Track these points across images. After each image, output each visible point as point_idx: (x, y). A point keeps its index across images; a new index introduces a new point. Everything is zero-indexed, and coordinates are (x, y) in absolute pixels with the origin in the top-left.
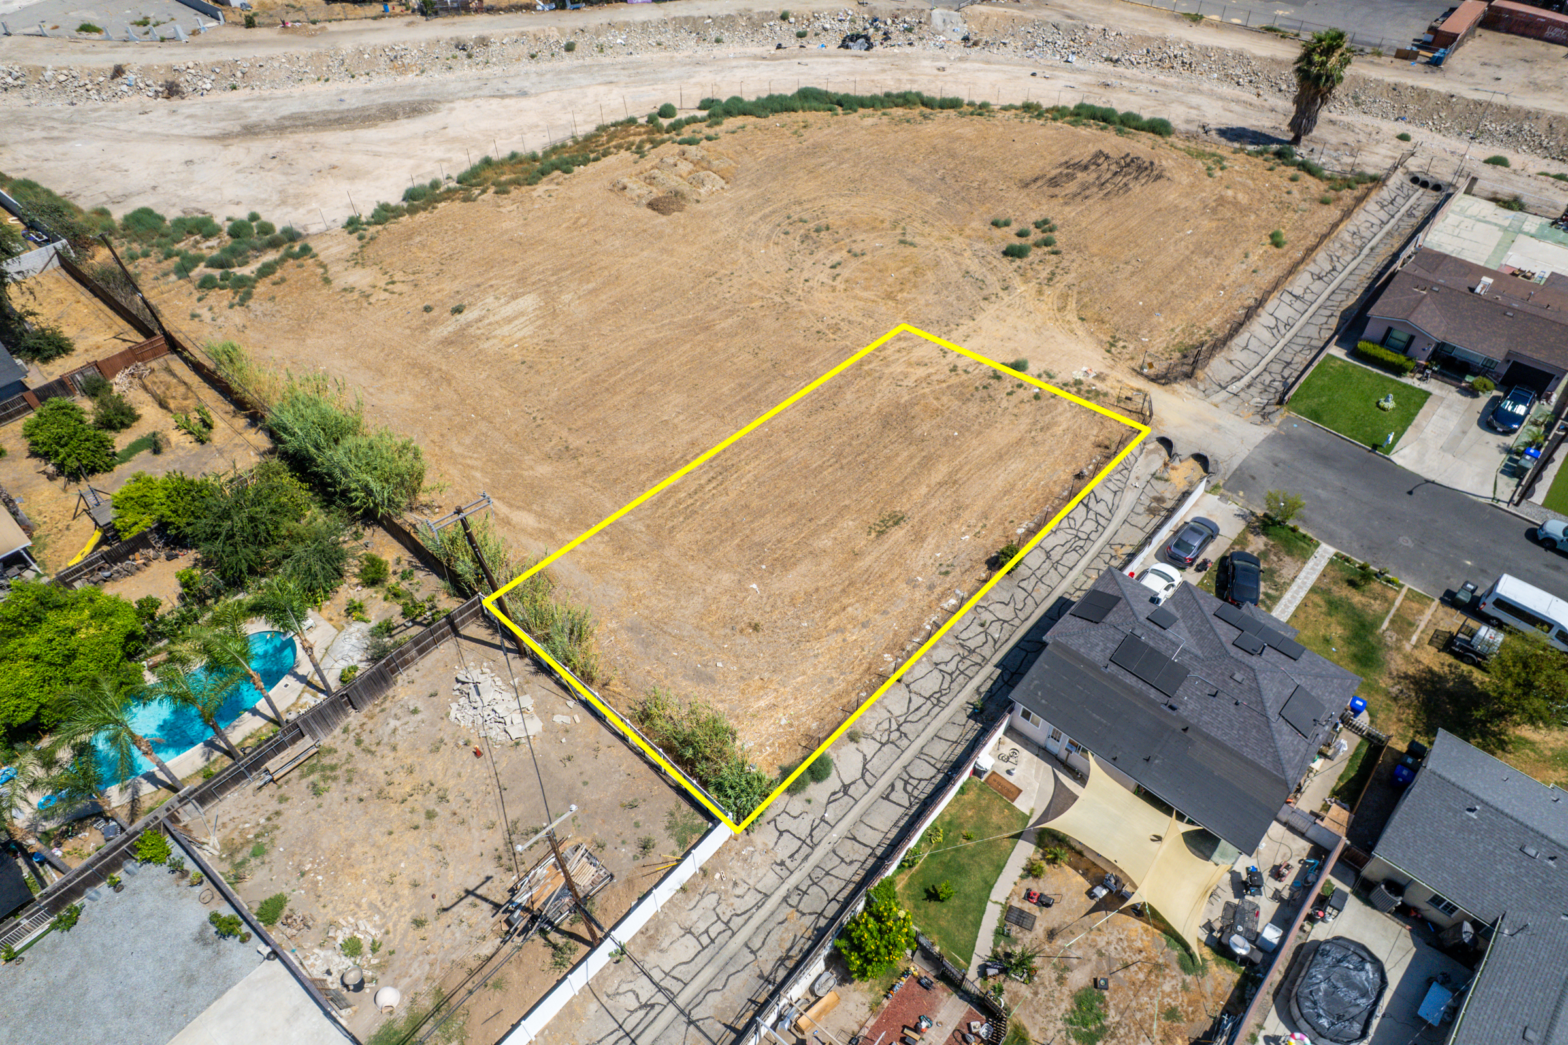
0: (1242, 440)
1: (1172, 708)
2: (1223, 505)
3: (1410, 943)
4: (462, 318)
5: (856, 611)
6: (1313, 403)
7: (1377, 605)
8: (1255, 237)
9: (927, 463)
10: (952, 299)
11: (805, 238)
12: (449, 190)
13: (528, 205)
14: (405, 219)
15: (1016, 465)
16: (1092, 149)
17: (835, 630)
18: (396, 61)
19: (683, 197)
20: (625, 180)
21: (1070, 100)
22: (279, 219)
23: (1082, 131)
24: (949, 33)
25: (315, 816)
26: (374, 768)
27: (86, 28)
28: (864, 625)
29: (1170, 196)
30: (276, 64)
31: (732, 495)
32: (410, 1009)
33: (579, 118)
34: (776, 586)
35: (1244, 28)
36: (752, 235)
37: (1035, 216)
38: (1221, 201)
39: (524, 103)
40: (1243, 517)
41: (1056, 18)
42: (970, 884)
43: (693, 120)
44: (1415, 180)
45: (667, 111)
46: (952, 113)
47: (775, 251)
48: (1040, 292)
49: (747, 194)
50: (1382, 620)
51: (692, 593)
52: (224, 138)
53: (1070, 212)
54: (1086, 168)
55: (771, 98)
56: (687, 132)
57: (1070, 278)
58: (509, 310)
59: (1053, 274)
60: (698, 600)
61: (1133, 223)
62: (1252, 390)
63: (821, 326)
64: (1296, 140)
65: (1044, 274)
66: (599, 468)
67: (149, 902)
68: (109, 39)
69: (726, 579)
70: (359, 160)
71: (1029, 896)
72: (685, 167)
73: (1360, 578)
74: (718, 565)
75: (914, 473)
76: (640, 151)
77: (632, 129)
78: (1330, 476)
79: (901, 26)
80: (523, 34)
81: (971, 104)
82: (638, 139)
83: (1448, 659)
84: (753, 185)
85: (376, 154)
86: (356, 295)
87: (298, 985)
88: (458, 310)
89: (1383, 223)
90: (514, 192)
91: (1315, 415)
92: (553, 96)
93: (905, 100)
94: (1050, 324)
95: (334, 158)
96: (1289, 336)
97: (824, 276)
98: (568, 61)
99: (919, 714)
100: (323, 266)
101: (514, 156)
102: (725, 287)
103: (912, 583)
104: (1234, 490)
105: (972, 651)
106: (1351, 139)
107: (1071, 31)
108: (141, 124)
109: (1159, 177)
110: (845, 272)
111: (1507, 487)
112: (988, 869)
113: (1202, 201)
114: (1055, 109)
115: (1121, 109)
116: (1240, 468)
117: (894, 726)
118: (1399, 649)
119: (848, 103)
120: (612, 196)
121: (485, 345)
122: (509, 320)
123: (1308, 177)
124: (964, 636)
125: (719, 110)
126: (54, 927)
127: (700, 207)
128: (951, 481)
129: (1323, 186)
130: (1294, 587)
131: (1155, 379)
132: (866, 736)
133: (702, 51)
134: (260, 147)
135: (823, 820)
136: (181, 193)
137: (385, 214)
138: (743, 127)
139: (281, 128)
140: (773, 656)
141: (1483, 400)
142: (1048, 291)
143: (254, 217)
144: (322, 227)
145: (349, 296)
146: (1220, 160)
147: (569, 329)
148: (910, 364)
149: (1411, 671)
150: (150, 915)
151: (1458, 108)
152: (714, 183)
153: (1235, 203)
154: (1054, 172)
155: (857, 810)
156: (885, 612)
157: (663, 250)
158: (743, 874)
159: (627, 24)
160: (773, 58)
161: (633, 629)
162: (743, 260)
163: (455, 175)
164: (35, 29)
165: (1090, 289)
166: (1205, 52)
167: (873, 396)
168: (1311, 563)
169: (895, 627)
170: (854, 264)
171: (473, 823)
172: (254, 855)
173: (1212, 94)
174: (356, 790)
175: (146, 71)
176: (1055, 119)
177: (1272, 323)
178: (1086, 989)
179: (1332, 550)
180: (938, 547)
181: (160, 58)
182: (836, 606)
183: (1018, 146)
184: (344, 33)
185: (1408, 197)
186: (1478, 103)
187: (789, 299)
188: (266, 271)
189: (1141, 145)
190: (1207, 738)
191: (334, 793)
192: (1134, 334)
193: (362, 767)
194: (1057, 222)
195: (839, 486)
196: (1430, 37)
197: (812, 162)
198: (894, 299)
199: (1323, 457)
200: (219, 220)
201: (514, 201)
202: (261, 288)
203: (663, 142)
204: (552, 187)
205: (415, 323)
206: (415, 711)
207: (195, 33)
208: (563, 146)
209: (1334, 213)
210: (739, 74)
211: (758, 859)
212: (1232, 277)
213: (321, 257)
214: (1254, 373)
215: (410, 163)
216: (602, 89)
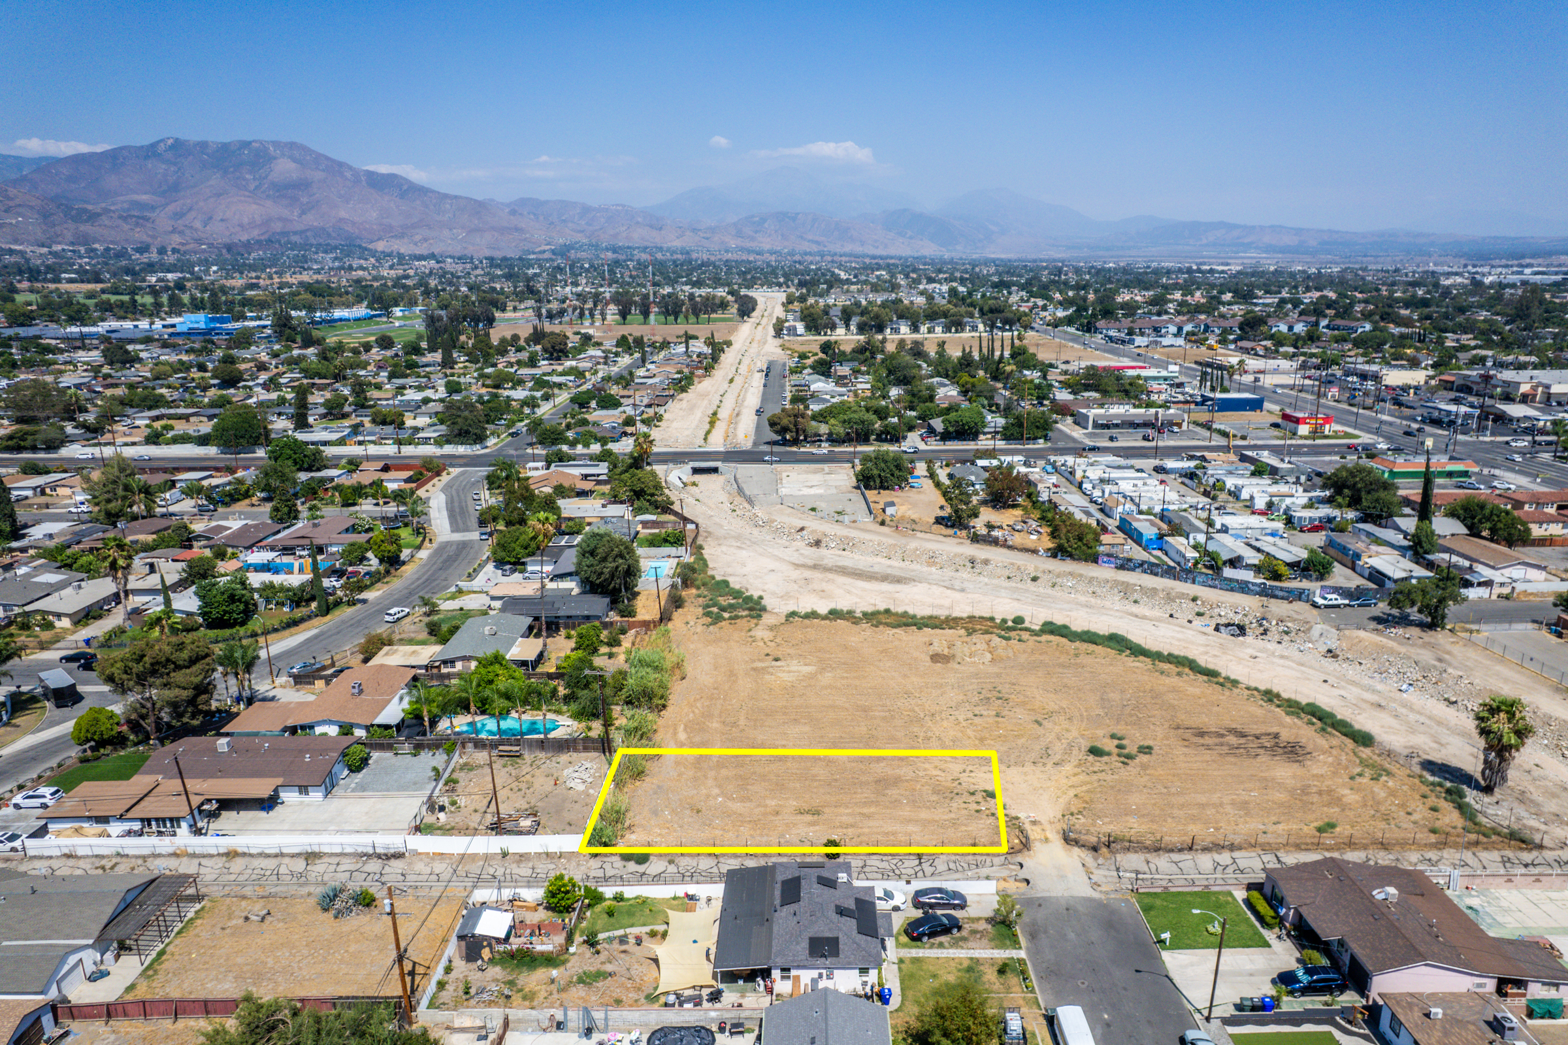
0: (1070, 890)
1: (775, 911)
4: (774, 663)
6: (1160, 903)
7: (997, 987)
8: (1310, 818)
9: (870, 803)
11: (985, 698)
12: (854, 616)
14: (814, 620)
16: (1273, 729)
19: (954, 658)
20: (937, 642)
22: (767, 602)
23: (1288, 719)
24: (1319, 644)
27: (813, 509)
29: (1283, 772)
34: (728, 804)
36: (959, 687)
37: (1148, 743)
38: (1325, 792)
42: (629, 921)
45: (1019, 620)
46: (1203, 678)
47: (958, 697)
48: (1075, 774)
50: (987, 993)
52: (800, 566)
53: (1178, 750)
54: (1244, 736)
56: (1013, 633)
57: (1110, 777)
58: (797, 668)
59: (1101, 771)
60: (695, 791)
61: (1216, 773)
63: (922, 734)
64: (1489, 789)
66: (734, 734)
68: (816, 515)
69: (715, 791)
70: (837, 591)
71: (638, 938)
73: (1011, 971)
75: (857, 803)
76: (970, 633)
77: (987, 622)
79: (1281, 629)
80: (1012, 564)
81: (1226, 678)
82: (980, 627)
84: (1004, 667)
86: (751, 639)
88: (777, 660)
90: (880, 628)
94: (1050, 789)
96: (1230, 876)
97: (963, 717)
99: (709, 875)
100: (754, 624)
101: (904, 613)
102: (905, 701)
108: (778, 552)
109: (1297, 761)
110: (977, 720)
111: (1221, 1011)
112: (640, 922)
114: (1288, 701)
116: (1041, 898)
117: (692, 871)
119: (1138, 651)
120: (920, 646)
121: (767, 677)
122: (791, 672)
123: (1455, 814)
125: (1050, 629)
127: (956, 666)
131: (1067, 839)
132: (676, 865)
134: (808, 574)
135: (621, 876)
139: (829, 569)
143: (760, 598)
144: (780, 610)
145: (748, 639)
146: (1381, 775)
152: (980, 658)
153: (1337, 798)
157: (904, 675)
160: (1156, 620)
162: (935, 694)
164: (795, 505)
165: (1112, 787)
168: (996, 951)
170: (990, 719)
171: (526, 799)
174: (513, 772)
175: (813, 532)
176: (1279, 706)
177: (1226, 863)
178: (606, 971)
179: (1022, 955)
180: (815, 831)
181: (825, 528)
188: (734, 618)
189: (1324, 742)
190: (770, 928)
191: (508, 769)
192: (1097, 817)
197: (1057, 670)
199: (1111, 926)
200: (747, 594)
201: (874, 631)
203: (992, 633)
204: (901, 632)
205: (755, 658)
206: (558, 763)
207: (853, 522)
208: (937, 617)
212: (1235, 828)
213: (759, 621)
214: (1157, 876)
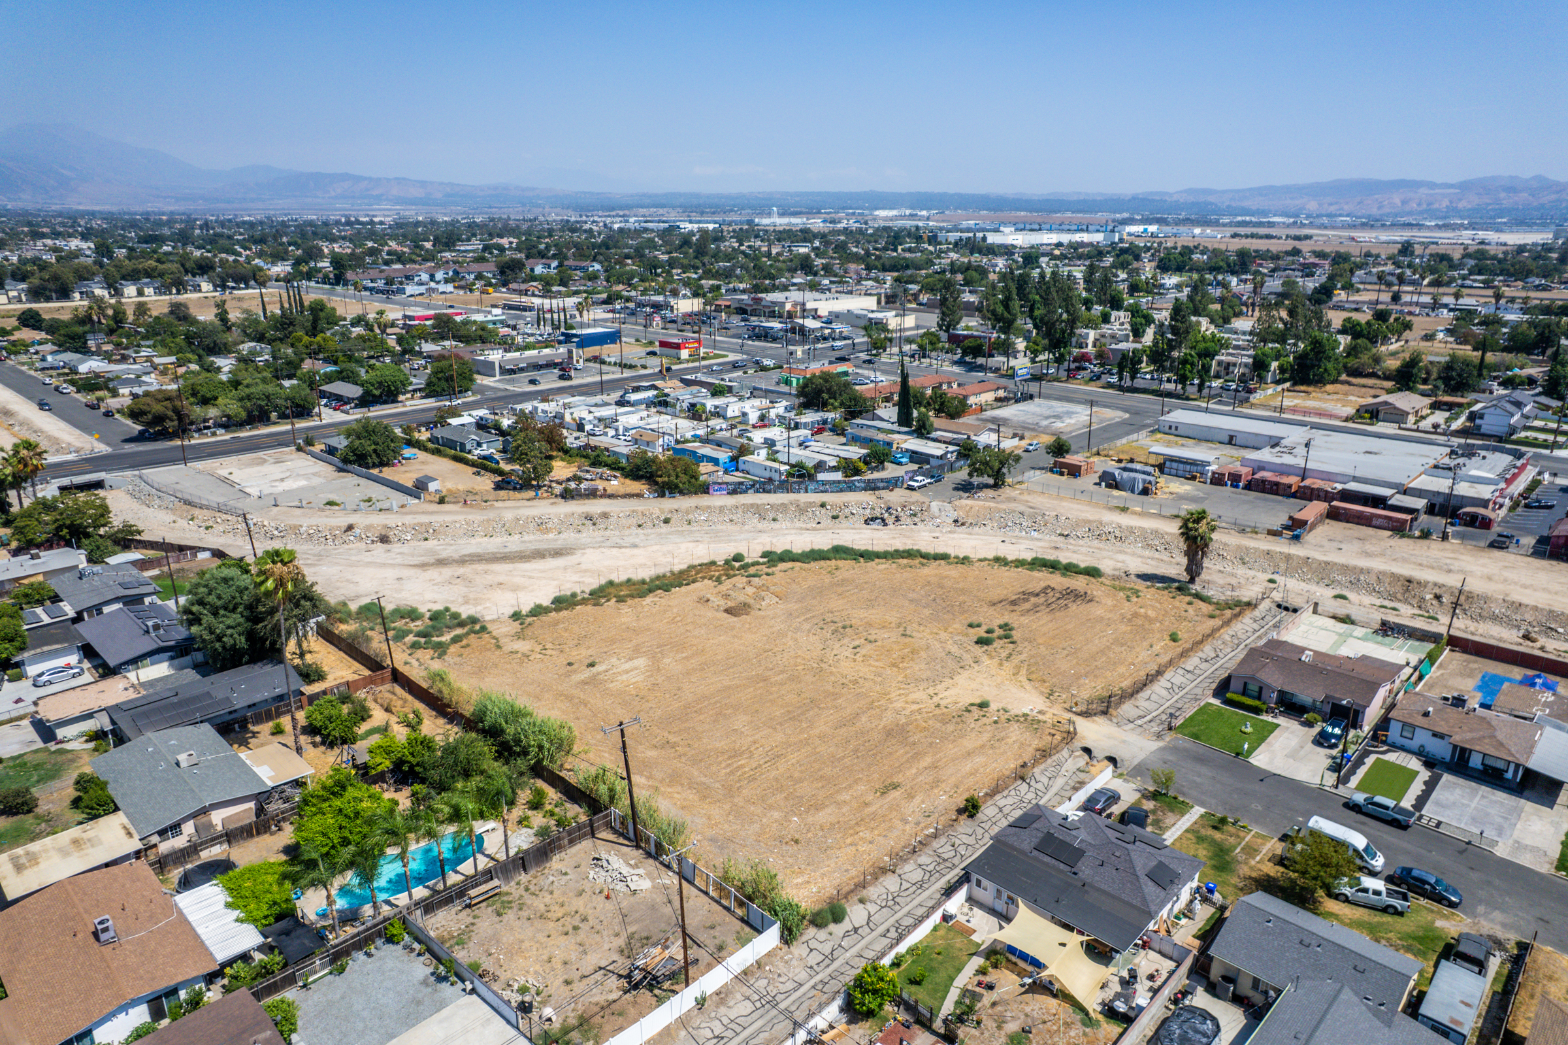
0: (1141, 749)
1: (1075, 874)
2: (1125, 784)
3: (1243, 1018)
4: (594, 670)
5: (868, 835)
6: (1195, 730)
7: (1232, 840)
8: (1158, 636)
9: (917, 756)
10: (938, 667)
11: (835, 632)
12: (584, 599)
13: (639, 609)
14: (553, 614)
15: (979, 760)
16: (1043, 584)
17: (851, 844)
18: (541, 525)
19: (749, 606)
20: (709, 596)
21: (1028, 556)
22: (465, 612)
23: (1036, 574)
24: (944, 518)
25: (498, 926)
26: (539, 904)
27: (330, 503)
28: (871, 842)
29: (1097, 611)
30: (458, 525)
31: (781, 770)
32: (562, 1024)
33: (676, 561)
34: (810, 819)
35: (1159, 516)
36: (797, 629)
37: (1001, 622)
38: (1136, 615)
39: (635, 551)
40: (1139, 791)
41: (1022, 508)
42: (941, 976)
43: (757, 563)
44: (1279, 606)
45: (738, 558)
46: (942, 562)
47: (812, 638)
48: (1001, 664)
49: (793, 606)
50: (1236, 848)
51: (752, 822)
52: (423, 566)
53: (1025, 620)
54: (1037, 595)
55: (812, 551)
56: (752, 570)
57: (1022, 657)
58: (628, 666)
59: (1010, 654)
60: (756, 827)
61: (1070, 627)
62: (1152, 724)
63: (844, 681)
64: (1192, 580)
65: (1004, 654)
66: (690, 754)
67: (390, 964)
68: (344, 509)
69: (776, 815)
70: (518, 580)
71: (979, 984)
72: (750, 590)
73: (1220, 824)
74: (771, 807)
75: (908, 761)
76: (718, 580)
77: (713, 568)
78: (1204, 770)
79: (908, 513)
81: (957, 557)
82: (717, 574)
83: (1282, 869)
84: (798, 601)
85: (530, 577)
86: (519, 655)
87: (489, 1008)
88: (592, 665)
89: (1255, 631)
90: (630, 602)
91: (1196, 736)
92: (655, 548)
93: (909, 554)
94: (1007, 683)
95: (501, 579)
96: (1181, 694)
97: (848, 653)
98: (665, 528)
99: (907, 893)
100: (494, 638)
101: (629, 580)
102: (778, 658)
103: (905, 821)
104: (1134, 777)
105: (945, 860)
106: (1234, 581)
107: (1032, 517)
108: (367, 557)
109: (1091, 601)
110: (863, 651)
111: (1331, 779)
112: (951, 971)
113: (1121, 614)
114: (1017, 561)
115: (1064, 561)
116: (1139, 764)
117: (890, 897)
118: (1246, 863)
119: (868, 555)
120: (699, 605)
121: (611, 685)
122: (627, 672)
123: (1201, 603)
124: (940, 851)
125: (776, 558)
126: (331, 973)
127: (760, 613)
128: (934, 767)
129: (1211, 608)
130: (1173, 829)
131: (1080, 714)
132: (871, 902)
133: (761, 525)
134: (447, 572)
135: (840, 945)
136: (396, 595)
137: (538, 611)
138: (792, 569)
139: (463, 561)
140: (808, 857)
141: (1317, 729)
142: (1006, 664)
143: (447, 609)
144: (495, 617)
145: (514, 656)
146: (1136, 593)
147: (668, 678)
148: (907, 703)
149: (1254, 875)
150: (392, 970)
151: (1314, 566)
152: (770, 600)
153: (1146, 616)
154: (1014, 597)
155: (864, 942)
156: (885, 836)
157: (735, 636)
158: (785, 970)
159: (709, 507)
160: (814, 529)
161: (713, 840)
162: (791, 643)
163: (588, 591)
164: (297, 503)
165: (1036, 663)
166: (1131, 531)
167: (881, 719)
168: (1187, 816)
169: (892, 843)
170: (869, 646)
171: (605, 933)
172: (458, 944)
173: (1134, 554)
174: (524, 914)
175: (368, 528)
176: (1017, 567)
177: (1169, 685)
178: (1016, 1033)
179: (1202, 811)
180: (923, 802)
181: (378, 520)
182: (851, 831)
183: (989, 582)
184: (506, 508)
185: (1275, 616)
186: (1327, 563)
187: (823, 665)
188: (456, 640)
189: (1079, 583)
190: (1098, 890)
191: (510, 915)
192: (1066, 689)
193: (529, 902)
194: (1015, 625)
195: (855, 768)
196: (1290, 523)
197: (840, 590)
198: (897, 667)
199: (1200, 760)
200: (423, 609)
201: (630, 607)
202: (453, 649)
203: (735, 575)
204: (656, 599)
205: (561, 671)
206: (566, 874)
207: (403, 506)
208: (664, 576)
209: (1217, 622)
210: (789, 538)
211: (794, 962)
212: (1140, 658)
213: (494, 633)
214: (1154, 714)
215: (555, 583)
216: (691, 545)
